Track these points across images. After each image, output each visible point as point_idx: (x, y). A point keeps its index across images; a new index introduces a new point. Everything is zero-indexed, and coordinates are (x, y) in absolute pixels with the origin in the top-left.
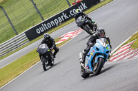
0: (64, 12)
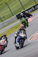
0: (33, 7)
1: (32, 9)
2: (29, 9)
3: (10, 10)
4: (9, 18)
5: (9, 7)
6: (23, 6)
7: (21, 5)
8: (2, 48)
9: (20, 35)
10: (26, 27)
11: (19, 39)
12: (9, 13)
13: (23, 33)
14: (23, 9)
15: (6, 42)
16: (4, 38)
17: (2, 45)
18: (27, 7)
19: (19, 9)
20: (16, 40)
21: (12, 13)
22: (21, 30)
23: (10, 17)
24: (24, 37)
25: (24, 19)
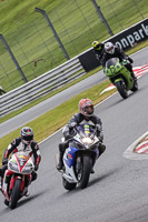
0: (145, 23)
1: (141, 31)
2: (131, 32)
3: (56, 35)
4: (52, 66)
5: (51, 25)
6: (105, 21)
7: (96, 16)
8: (18, 183)
9: (77, 137)
10: (129, 92)
11: (75, 155)
12: (50, 47)
13: (87, 132)
14: (107, 31)
15: (31, 161)
16: (26, 146)
17: (17, 175)
18: (121, 25)
19: (92, 32)
20: (65, 157)
21: (62, 46)
22: (81, 118)
23: (57, 64)
24: (94, 147)
25: (118, 64)
